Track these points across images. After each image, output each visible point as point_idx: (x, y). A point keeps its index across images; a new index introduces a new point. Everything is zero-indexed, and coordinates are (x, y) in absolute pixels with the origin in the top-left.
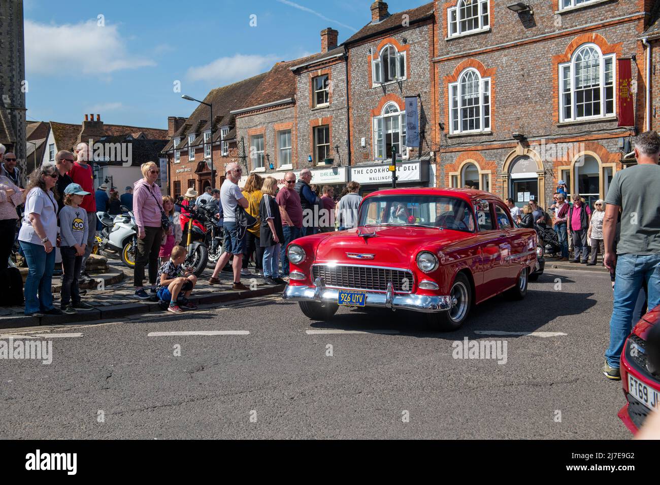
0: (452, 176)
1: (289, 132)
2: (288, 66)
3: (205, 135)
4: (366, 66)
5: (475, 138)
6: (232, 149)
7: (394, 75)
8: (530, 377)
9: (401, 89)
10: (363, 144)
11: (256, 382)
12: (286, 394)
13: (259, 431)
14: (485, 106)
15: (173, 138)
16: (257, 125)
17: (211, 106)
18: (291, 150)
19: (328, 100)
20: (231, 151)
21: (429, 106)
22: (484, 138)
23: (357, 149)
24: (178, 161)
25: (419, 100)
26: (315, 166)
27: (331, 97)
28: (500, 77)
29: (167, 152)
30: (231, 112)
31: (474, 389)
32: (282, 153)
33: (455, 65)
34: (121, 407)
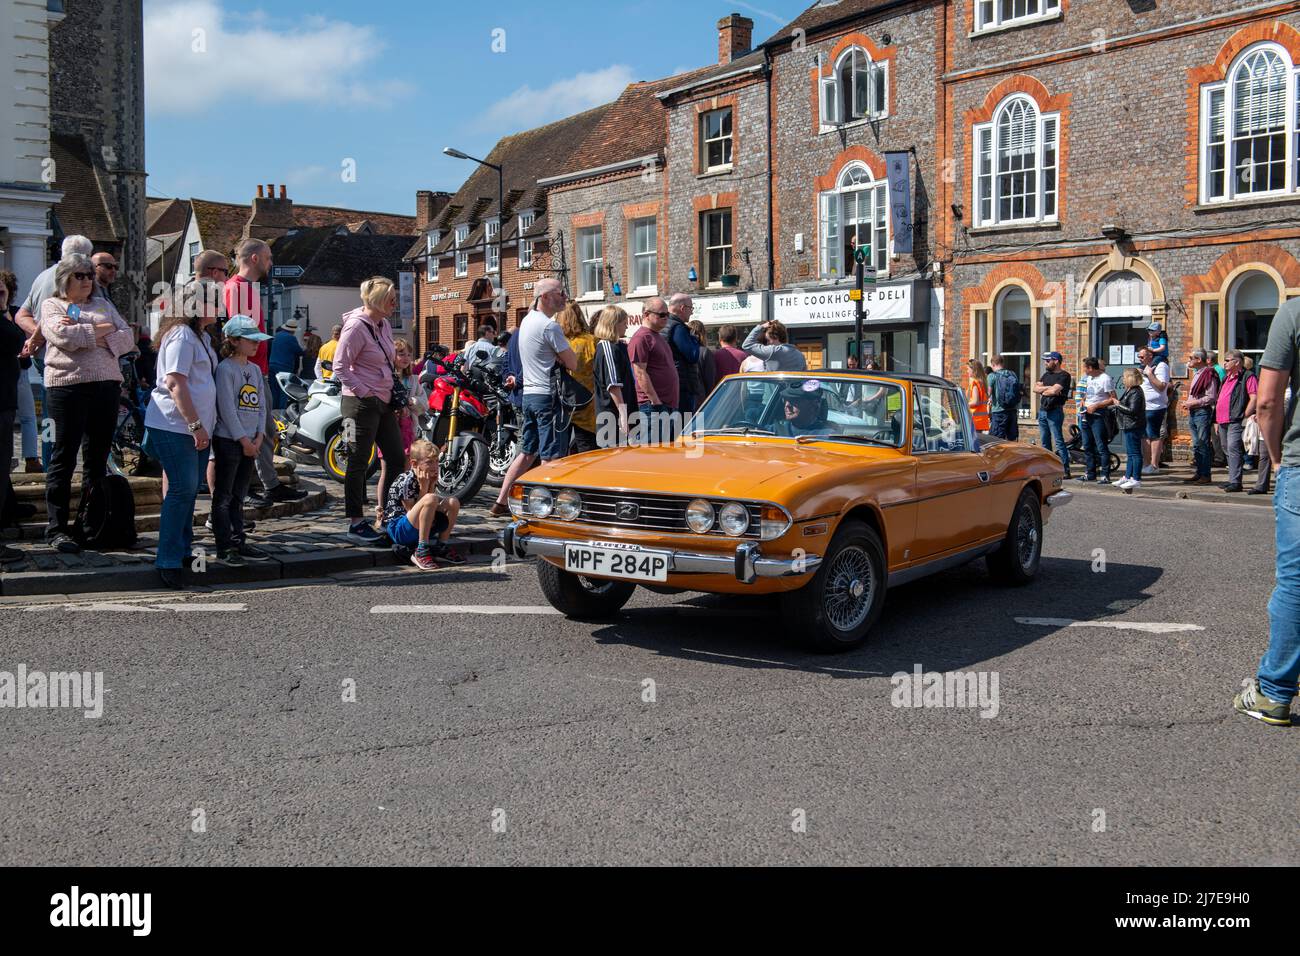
0: (977, 312)
1: (652, 221)
2: (653, 90)
3: (487, 226)
4: (807, 90)
5: (1025, 234)
6: (539, 254)
7: (862, 107)
8: (1127, 710)
9: (877, 136)
10: (798, 246)
11: (579, 706)
12: (636, 730)
13: (582, 800)
14: (1048, 171)
15: (426, 232)
16: (589, 208)
17: (500, 169)
18: (656, 257)
19: (731, 159)
20: (537, 259)
21: (934, 171)
22: (1043, 236)
23: (785, 257)
24: (436, 278)
25: (912, 158)
26: (702, 288)
27: (736, 153)
28: (1078, 111)
29: (413, 259)
30: (539, 181)
31: (1011, 731)
32: (637, 263)
33: (988, 89)
34: (316, 746)
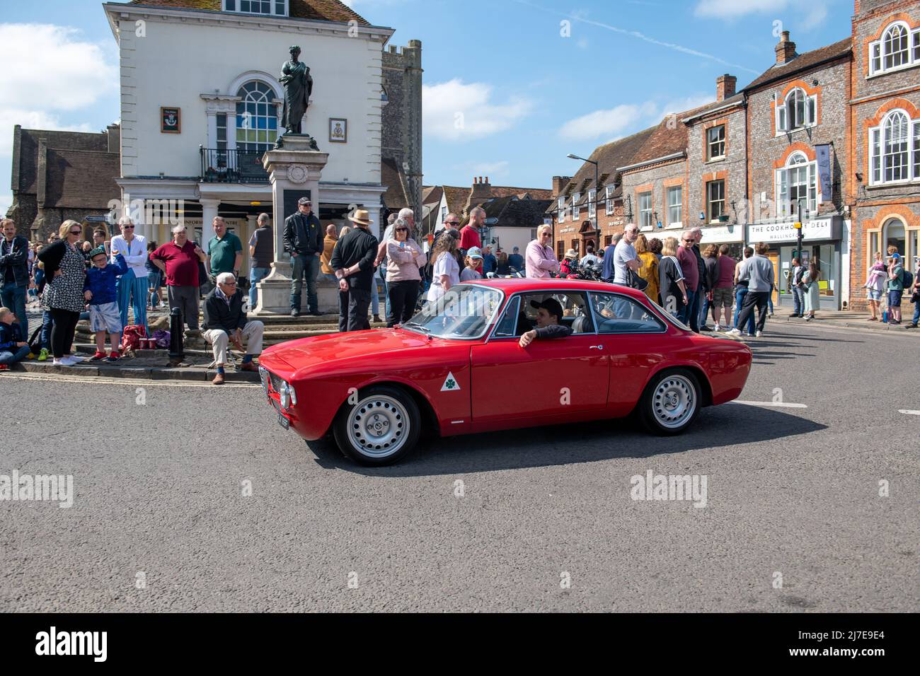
0: (872, 233)
1: (679, 188)
2: (680, 118)
3: (589, 193)
4: (769, 114)
5: (901, 189)
6: (617, 207)
7: (801, 121)
9: (810, 137)
10: (763, 199)
15: (558, 198)
16: (645, 182)
17: (596, 164)
18: (681, 207)
19: (724, 153)
20: (616, 210)
21: (844, 155)
22: (912, 189)
24: (563, 221)
25: (832, 148)
26: (707, 223)
27: (727, 149)
29: (551, 211)
30: (617, 169)
32: (671, 210)
33: (877, 107)
